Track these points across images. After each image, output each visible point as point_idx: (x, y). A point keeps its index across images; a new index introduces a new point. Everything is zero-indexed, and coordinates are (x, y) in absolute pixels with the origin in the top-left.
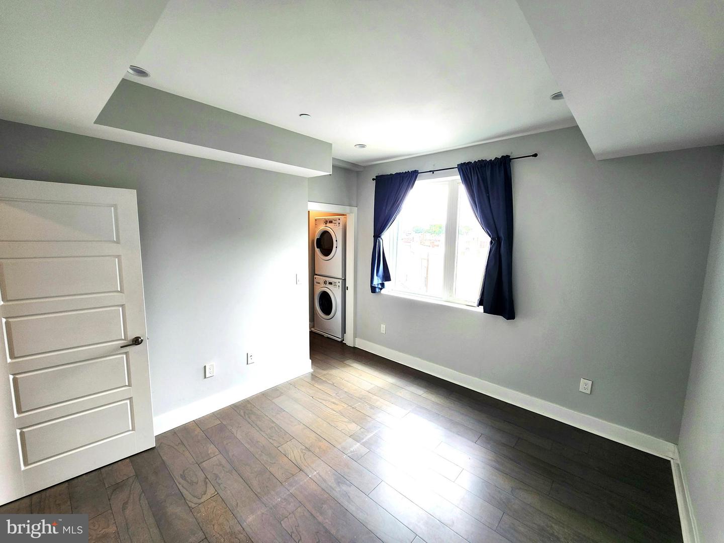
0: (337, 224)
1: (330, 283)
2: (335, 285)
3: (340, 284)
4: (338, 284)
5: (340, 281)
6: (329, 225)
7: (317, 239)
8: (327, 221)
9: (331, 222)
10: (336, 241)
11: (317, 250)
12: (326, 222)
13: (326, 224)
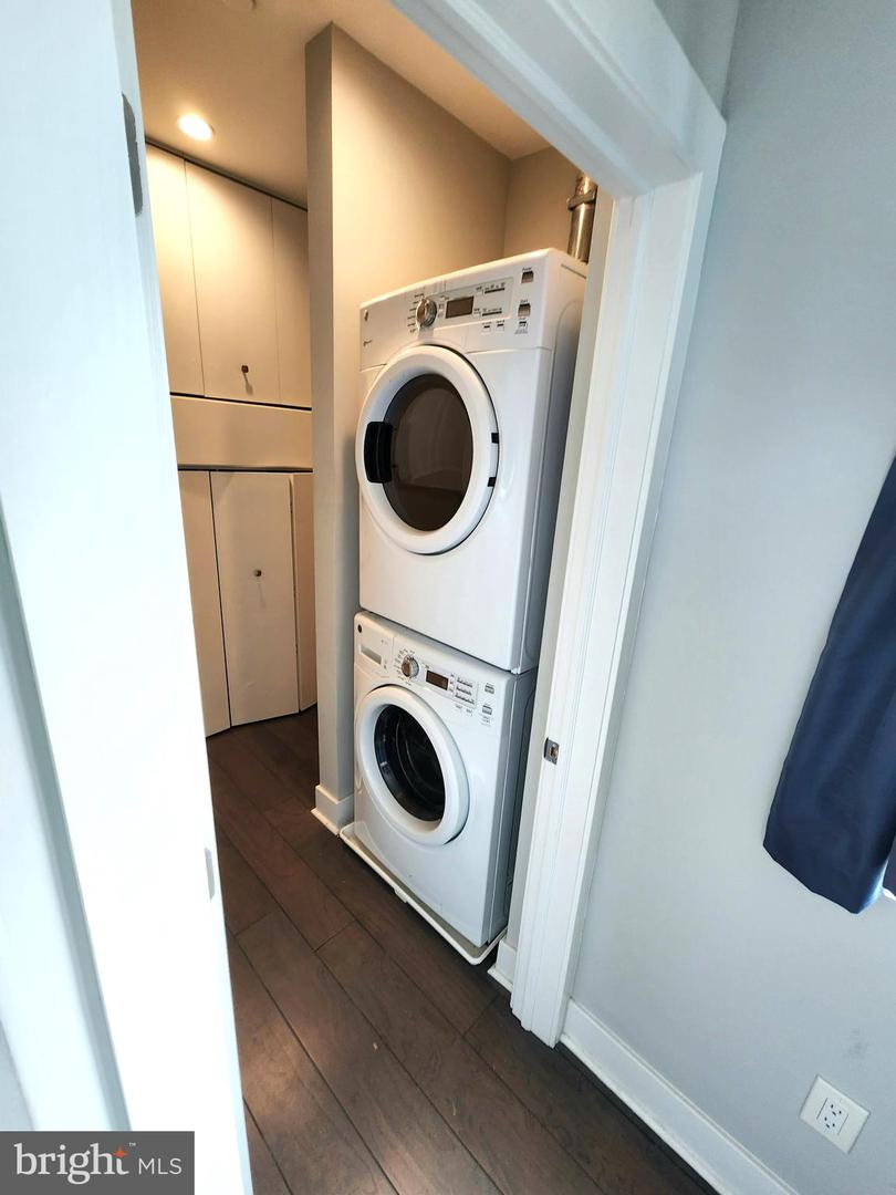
0: (511, 316)
1: (437, 680)
2: (465, 696)
3: (498, 702)
4: (483, 698)
5: (501, 684)
6: (446, 330)
7: (372, 427)
8: (433, 309)
9: (461, 307)
10: (495, 438)
11: (373, 495)
12: (426, 315)
13: (427, 324)
